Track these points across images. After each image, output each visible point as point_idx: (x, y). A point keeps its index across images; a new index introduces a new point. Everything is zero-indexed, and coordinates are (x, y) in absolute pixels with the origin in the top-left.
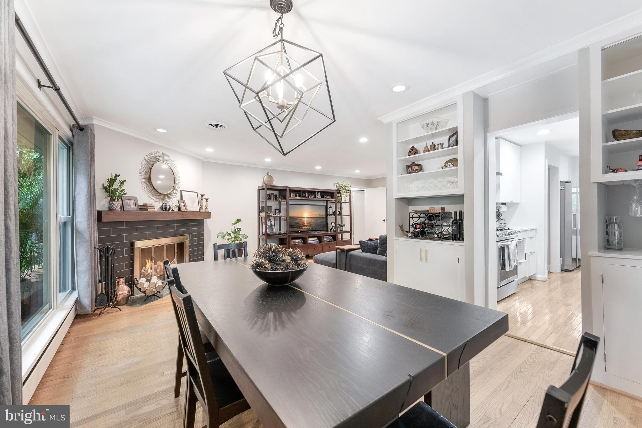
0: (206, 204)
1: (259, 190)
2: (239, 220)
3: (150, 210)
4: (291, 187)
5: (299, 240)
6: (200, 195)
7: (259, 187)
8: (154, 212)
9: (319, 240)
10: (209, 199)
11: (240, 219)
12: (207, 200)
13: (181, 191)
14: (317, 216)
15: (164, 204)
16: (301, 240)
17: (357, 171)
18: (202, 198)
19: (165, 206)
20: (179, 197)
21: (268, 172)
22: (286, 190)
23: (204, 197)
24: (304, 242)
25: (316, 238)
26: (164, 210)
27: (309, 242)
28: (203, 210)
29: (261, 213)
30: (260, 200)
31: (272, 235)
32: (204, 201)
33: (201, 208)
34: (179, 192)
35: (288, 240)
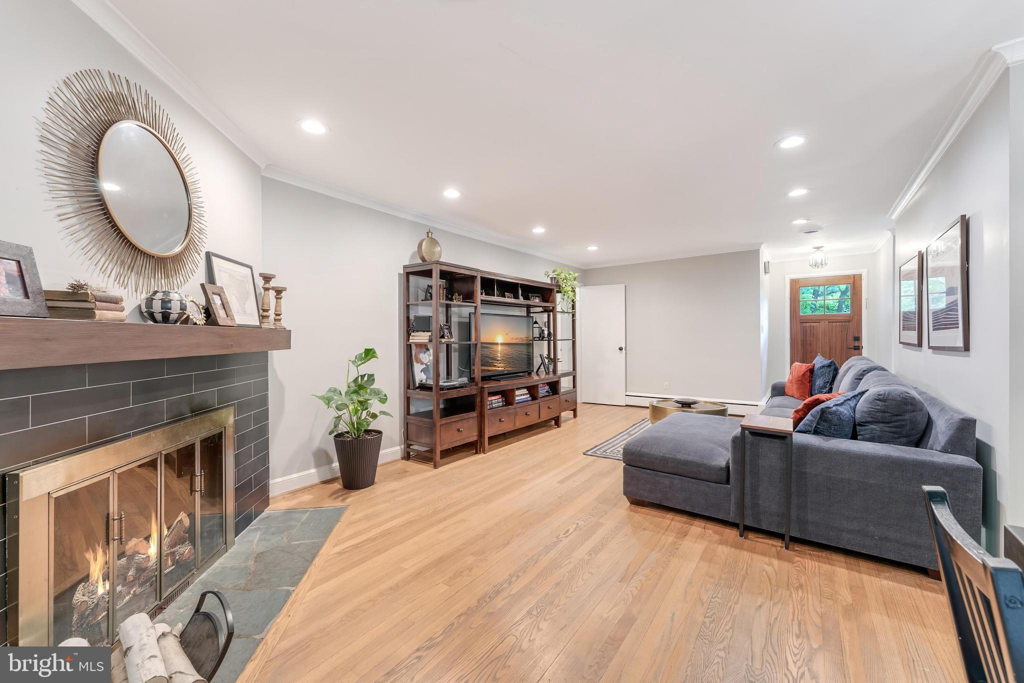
0: (278, 305)
1: (408, 274)
2: (369, 354)
3: (103, 314)
4: (484, 272)
5: (497, 397)
6: (261, 275)
7: (405, 267)
8: (119, 325)
9: (529, 393)
10: (285, 289)
11: (372, 349)
12: (279, 292)
13: (208, 256)
14: (518, 340)
15: (159, 296)
16: (500, 396)
17: (593, 248)
18: (267, 286)
19: (165, 303)
20: (200, 276)
21: (430, 232)
22: (472, 278)
23: (273, 284)
24: (506, 401)
25: (526, 390)
26: (159, 317)
27: (517, 398)
28: (269, 324)
29: (412, 334)
30: (409, 301)
31: (448, 389)
32: (272, 293)
33: (263, 317)
34: (203, 255)
35: (478, 399)
